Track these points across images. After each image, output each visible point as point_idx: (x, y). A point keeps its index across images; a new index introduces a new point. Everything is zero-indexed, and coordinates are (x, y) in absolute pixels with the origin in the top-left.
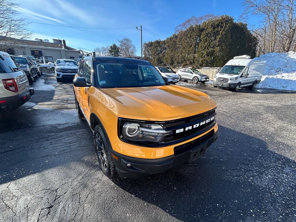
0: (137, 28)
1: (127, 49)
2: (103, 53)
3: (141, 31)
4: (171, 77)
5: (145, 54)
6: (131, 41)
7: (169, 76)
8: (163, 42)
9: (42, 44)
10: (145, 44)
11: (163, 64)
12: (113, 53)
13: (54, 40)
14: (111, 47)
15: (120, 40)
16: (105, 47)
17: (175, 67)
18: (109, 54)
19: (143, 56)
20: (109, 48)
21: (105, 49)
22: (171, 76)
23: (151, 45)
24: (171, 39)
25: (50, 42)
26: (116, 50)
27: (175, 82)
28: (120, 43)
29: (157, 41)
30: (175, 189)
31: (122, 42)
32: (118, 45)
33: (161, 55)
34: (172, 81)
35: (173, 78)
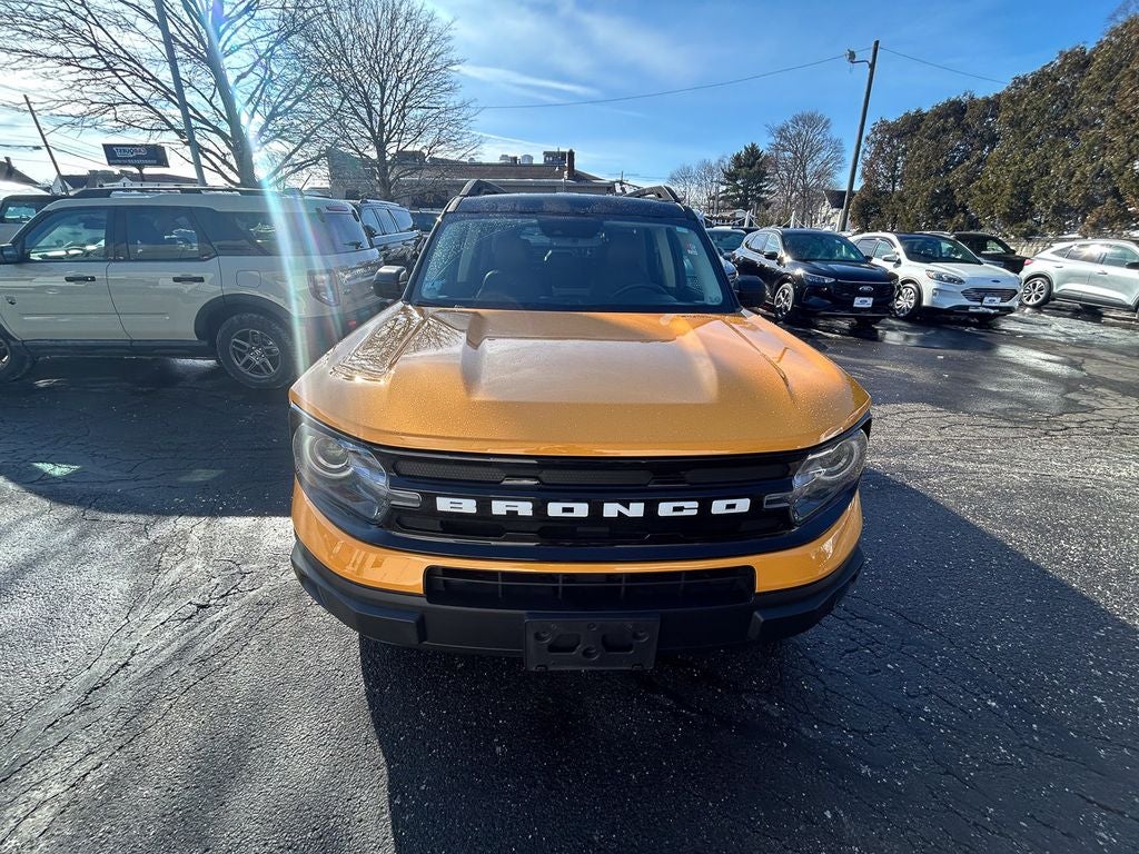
0: (852, 55)
1: (801, 161)
2: (700, 185)
3: (872, 66)
4: (964, 287)
5: (870, 177)
6: (827, 122)
7: (951, 280)
8: (987, 101)
9: (512, 171)
10: (885, 127)
11: (960, 218)
12: (739, 182)
13: (547, 154)
14: (738, 158)
15: (779, 124)
16: (714, 161)
17: (1034, 232)
18: (724, 188)
19: (857, 187)
20: (727, 163)
21: (711, 171)
22: (961, 282)
23: (913, 125)
24: (1040, 80)
25: (535, 162)
26: (756, 168)
27: (981, 310)
28: (772, 140)
29: (954, 103)
30: (498, 749)
31: (782, 132)
32: (764, 147)
33: (957, 175)
34: (968, 307)
35: (978, 290)
